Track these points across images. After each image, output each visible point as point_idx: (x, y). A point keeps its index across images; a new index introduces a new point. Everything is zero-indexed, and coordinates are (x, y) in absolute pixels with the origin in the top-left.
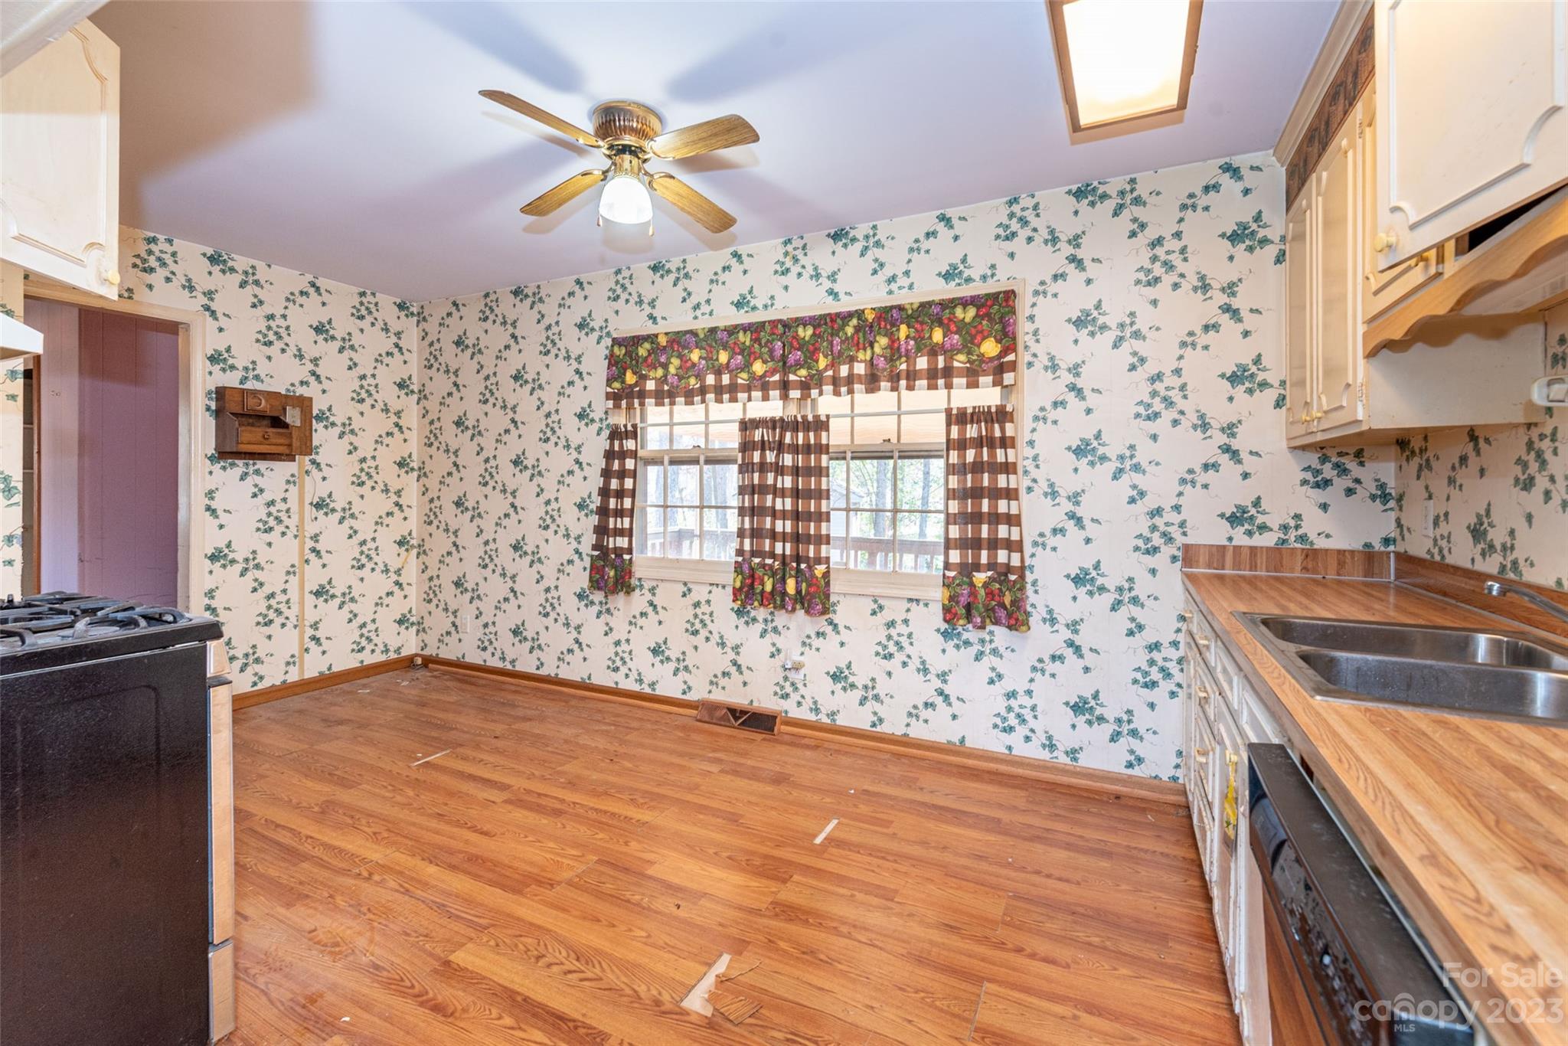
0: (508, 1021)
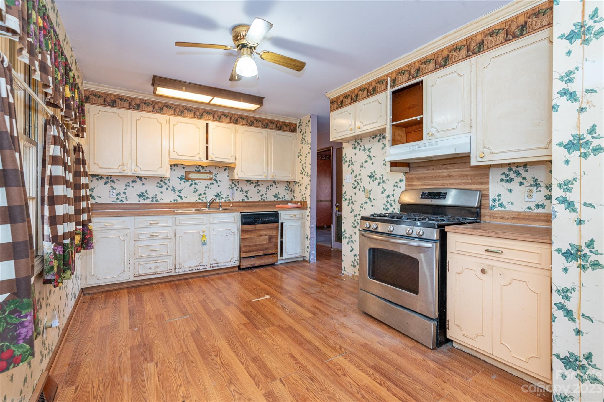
0: (303, 303)
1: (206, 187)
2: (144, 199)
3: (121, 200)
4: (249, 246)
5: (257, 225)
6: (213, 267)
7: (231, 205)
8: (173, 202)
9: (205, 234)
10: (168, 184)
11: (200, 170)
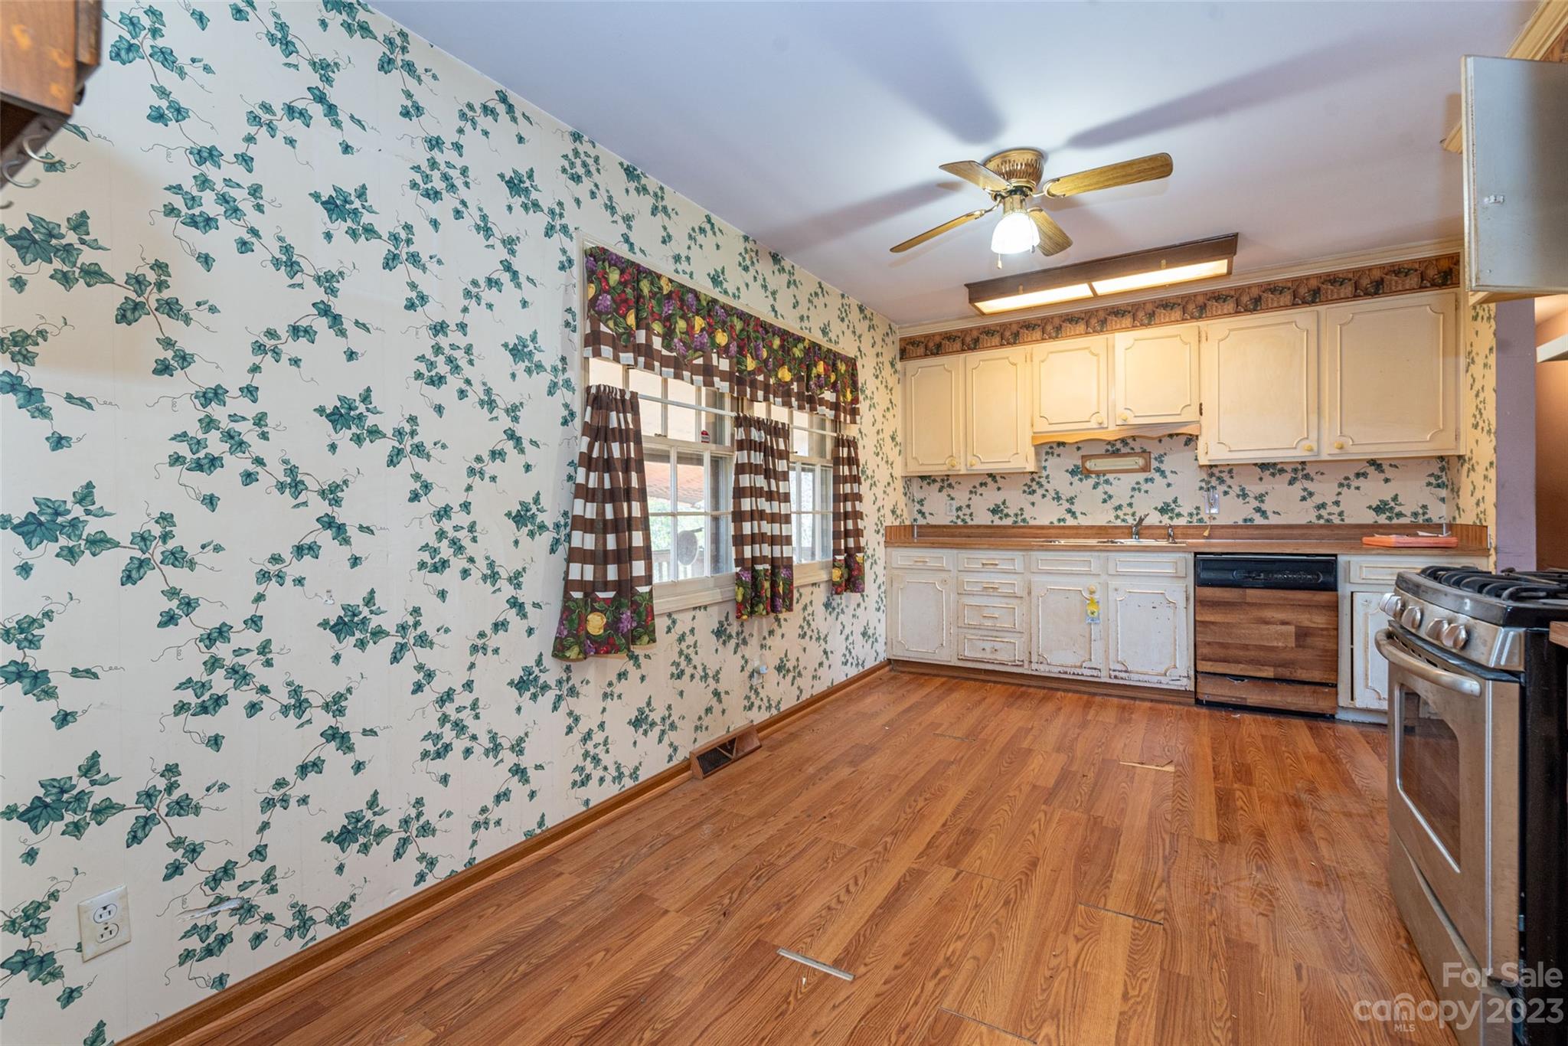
1: (1134, 489)
2: (1001, 518)
3: (963, 520)
4: (1223, 645)
5: (1249, 592)
6: (1116, 677)
7: (1206, 533)
8: (1056, 523)
9: (1096, 597)
10: (1046, 486)
11: (1118, 450)
